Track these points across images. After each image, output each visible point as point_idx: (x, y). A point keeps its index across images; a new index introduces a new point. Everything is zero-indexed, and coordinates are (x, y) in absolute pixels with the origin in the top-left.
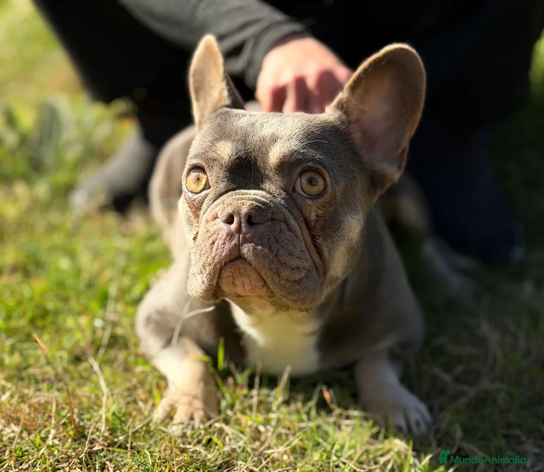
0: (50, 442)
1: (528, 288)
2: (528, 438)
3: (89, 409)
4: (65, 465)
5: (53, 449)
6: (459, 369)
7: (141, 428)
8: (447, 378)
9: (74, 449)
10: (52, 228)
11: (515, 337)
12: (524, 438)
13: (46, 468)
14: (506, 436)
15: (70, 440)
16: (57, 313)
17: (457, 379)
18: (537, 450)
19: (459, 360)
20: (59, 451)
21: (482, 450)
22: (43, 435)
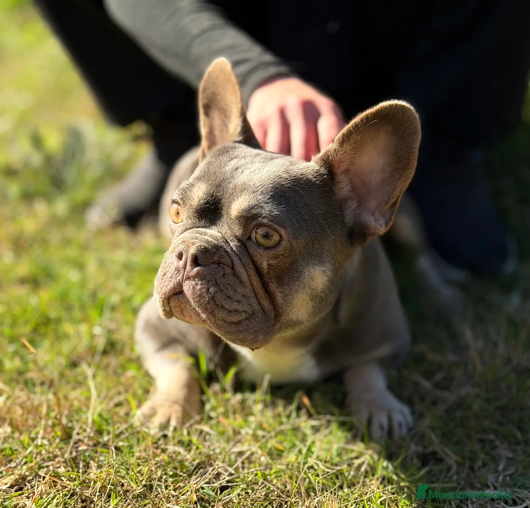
0: (39, 442)
1: (515, 300)
2: (502, 443)
3: (79, 411)
4: (50, 463)
5: (41, 448)
6: (439, 376)
7: (126, 429)
8: (426, 384)
9: (60, 449)
10: (66, 242)
11: (495, 345)
12: (498, 443)
13: (32, 467)
14: (482, 441)
15: (57, 441)
16: (58, 321)
17: (437, 386)
18: (510, 455)
19: (439, 367)
20: (46, 450)
21: (456, 453)
22: (33, 435)
